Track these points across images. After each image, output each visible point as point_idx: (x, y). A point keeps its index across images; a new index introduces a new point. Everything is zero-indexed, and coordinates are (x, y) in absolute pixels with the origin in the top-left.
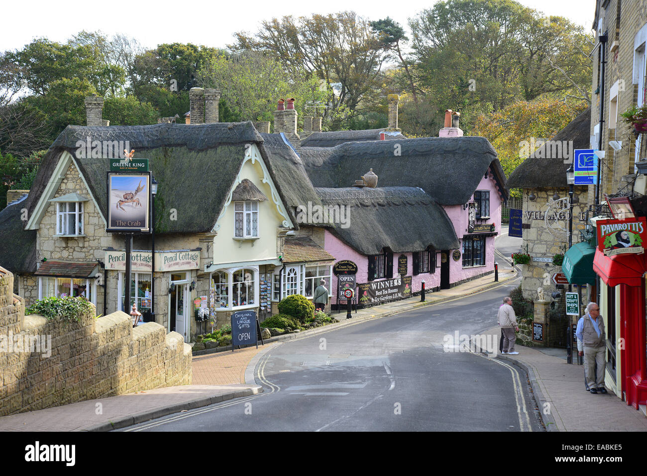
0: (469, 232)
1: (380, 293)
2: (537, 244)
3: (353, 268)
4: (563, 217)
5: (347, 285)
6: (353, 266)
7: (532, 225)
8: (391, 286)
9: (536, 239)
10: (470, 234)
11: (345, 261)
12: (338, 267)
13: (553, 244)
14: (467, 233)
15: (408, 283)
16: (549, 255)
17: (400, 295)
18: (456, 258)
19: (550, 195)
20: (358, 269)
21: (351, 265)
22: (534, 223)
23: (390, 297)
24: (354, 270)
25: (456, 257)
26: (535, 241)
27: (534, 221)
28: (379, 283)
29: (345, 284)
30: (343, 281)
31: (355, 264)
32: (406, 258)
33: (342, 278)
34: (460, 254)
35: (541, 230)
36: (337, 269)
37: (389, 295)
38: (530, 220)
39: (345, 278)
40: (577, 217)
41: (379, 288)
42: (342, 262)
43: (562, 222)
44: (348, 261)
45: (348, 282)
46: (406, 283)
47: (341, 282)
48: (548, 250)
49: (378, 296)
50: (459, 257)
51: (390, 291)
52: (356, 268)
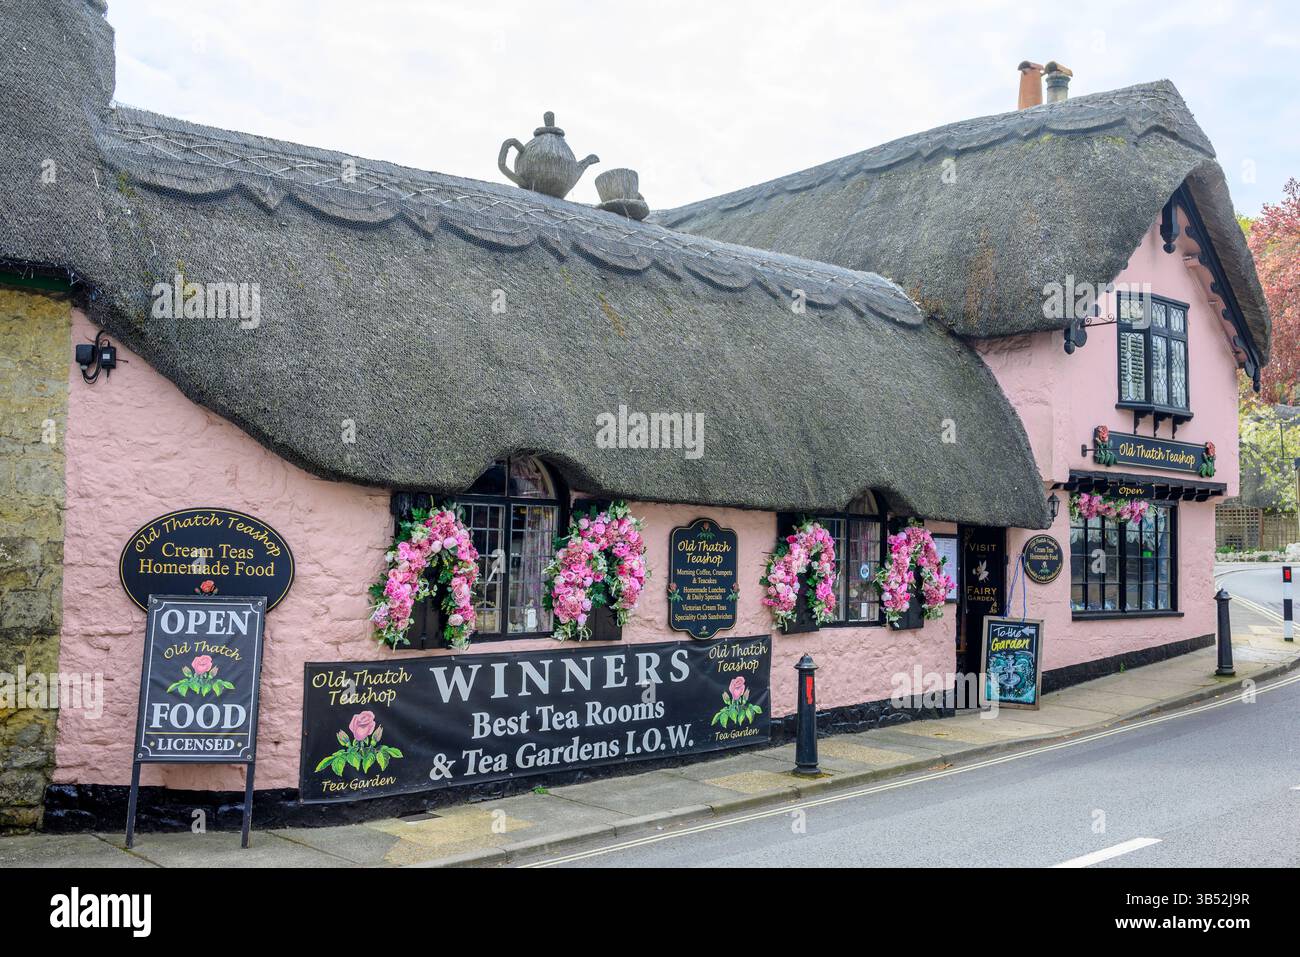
0: (1096, 460)
1: (517, 725)
3: (262, 559)
5: (203, 664)
6: (259, 547)
8: (611, 683)
10: (1102, 469)
11: (206, 513)
12: (153, 552)
14: (1088, 465)
15: (743, 673)
17: (679, 736)
18: (1041, 569)
20: (302, 568)
21: (244, 541)
23: (603, 750)
24: (269, 571)
25: (1036, 565)
28: (499, 669)
29: (188, 659)
30: (182, 637)
31: (275, 538)
32: (730, 537)
33: (173, 619)
34: (1058, 552)
36: (147, 567)
37: (589, 735)
39: (189, 619)
41: (499, 692)
42: (181, 516)
44: (224, 515)
45: (212, 640)
46: (734, 675)
47: (165, 640)
49: (492, 746)
50: (1054, 566)
51: (596, 715)
52: (285, 565)
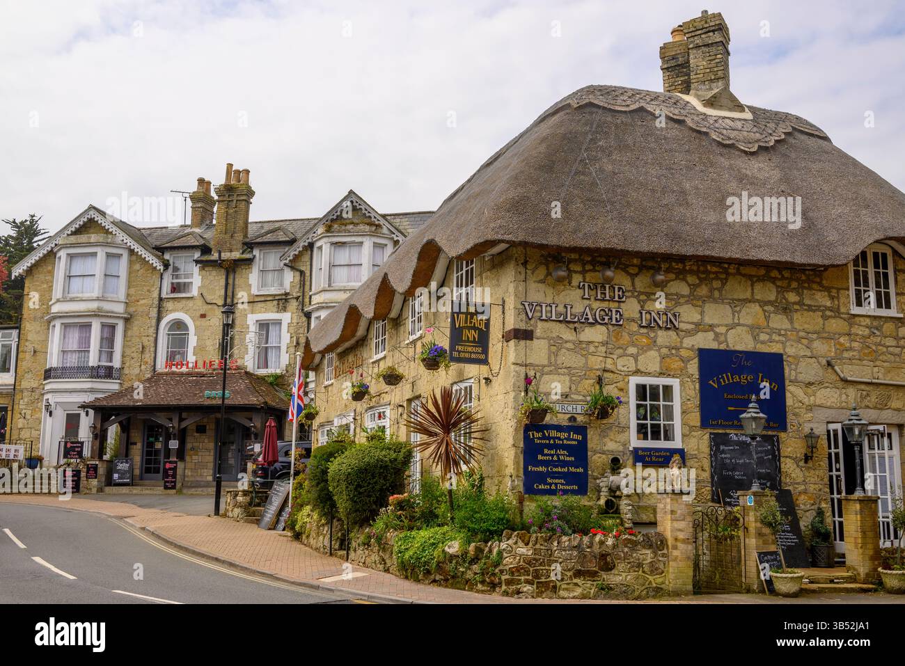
2: (550, 373)
4: (607, 318)
7: (538, 332)
9: (546, 362)
13: (585, 374)
16: (575, 397)
19: (576, 272)
22: (540, 329)
26: (544, 366)
27: (540, 324)
35: (556, 344)
38: (532, 322)
40: (633, 320)
43: (604, 328)
48: (573, 387)
